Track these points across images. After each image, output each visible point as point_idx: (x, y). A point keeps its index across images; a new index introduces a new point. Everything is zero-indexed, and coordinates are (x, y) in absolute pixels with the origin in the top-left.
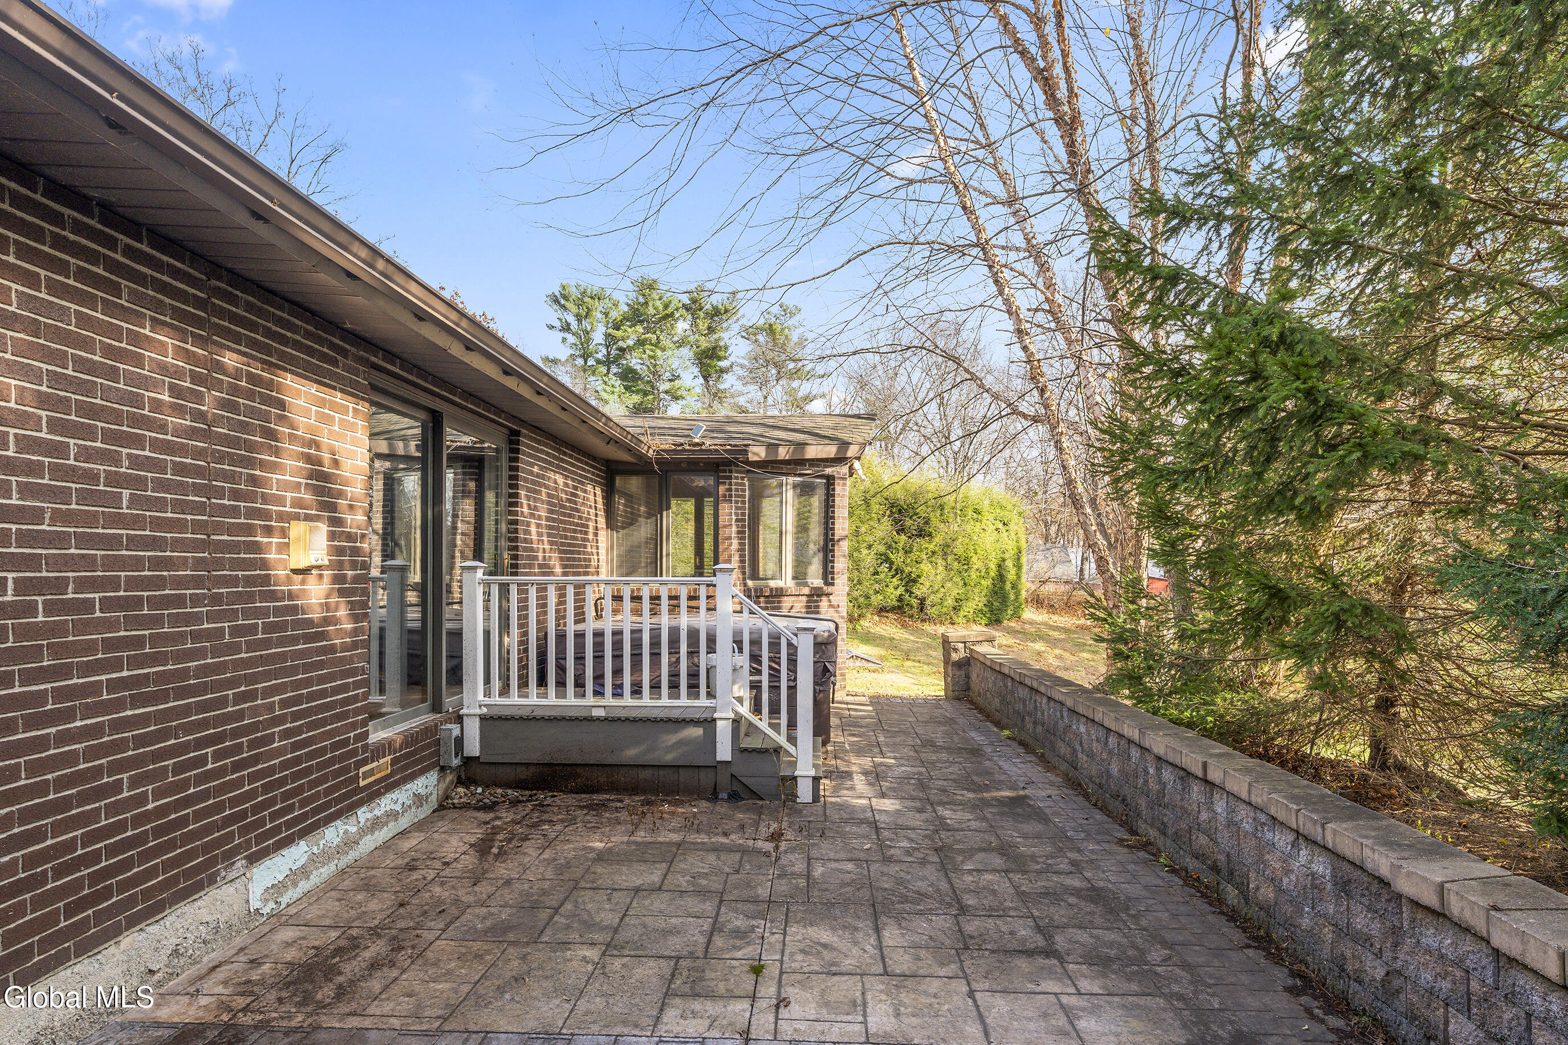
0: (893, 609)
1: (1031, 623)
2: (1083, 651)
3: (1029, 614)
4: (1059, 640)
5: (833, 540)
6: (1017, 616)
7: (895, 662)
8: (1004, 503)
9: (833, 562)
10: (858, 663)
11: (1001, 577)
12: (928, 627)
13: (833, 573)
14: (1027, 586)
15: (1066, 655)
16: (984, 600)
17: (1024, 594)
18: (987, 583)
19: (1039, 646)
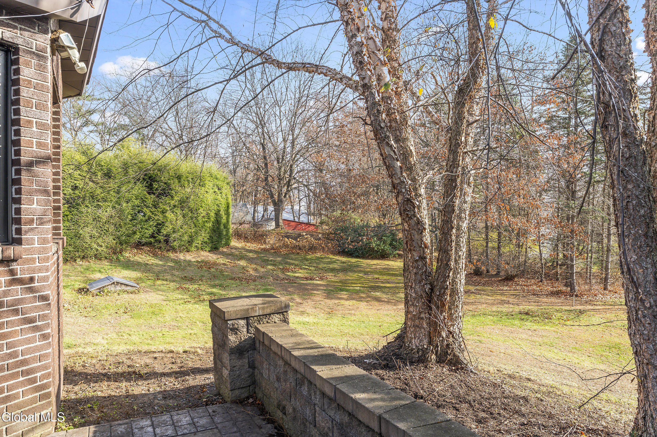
0: (149, 244)
1: (236, 248)
2: (268, 265)
3: (234, 243)
4: (253, 258)
5: (17, 162)
6: (227, 244)
7: (149, 282)
8: (218, 176)
9: (18, 201)
10: (118, 288)
11: (218, 222)
12: (171, 255)
13: (18, 221)
14: (232, 227)
15: (259, 268)
16: (208, 236)
17: (231, 231)
18: (210, 225)
19: (242, 263)
